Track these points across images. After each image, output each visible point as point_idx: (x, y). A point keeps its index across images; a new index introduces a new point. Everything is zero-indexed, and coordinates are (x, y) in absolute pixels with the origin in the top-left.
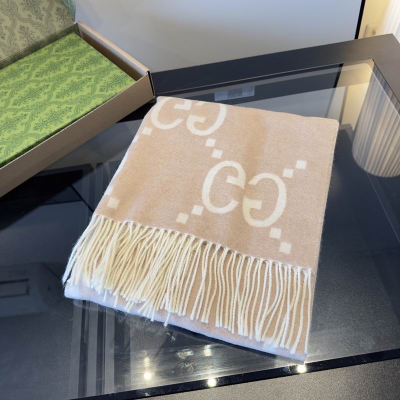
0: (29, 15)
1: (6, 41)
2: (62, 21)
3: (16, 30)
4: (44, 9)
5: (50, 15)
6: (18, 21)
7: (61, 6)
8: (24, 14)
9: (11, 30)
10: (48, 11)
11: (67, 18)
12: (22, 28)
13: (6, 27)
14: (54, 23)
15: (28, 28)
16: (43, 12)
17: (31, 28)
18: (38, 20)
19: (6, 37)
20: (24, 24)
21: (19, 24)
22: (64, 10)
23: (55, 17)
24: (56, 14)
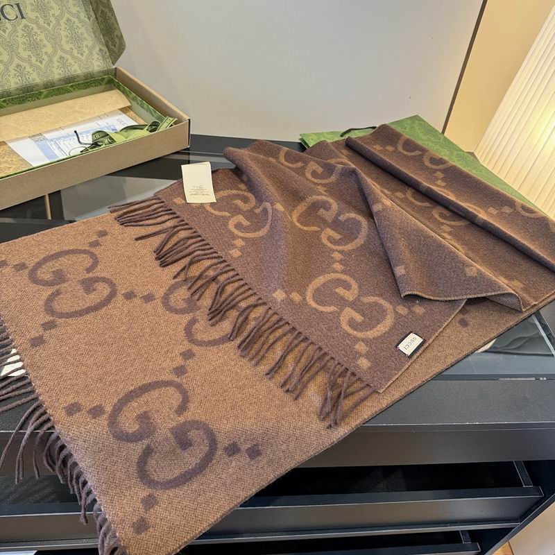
0: (71, 49)
1: (43, 66)
2: (101, 61)
3: (55, 59)
4: (87, 46)
5: (91, 53)
6: (59, 51)
7: (105, 49)
8: (67, 47)
9: (50, 57)
10: (91, 49)
11: (108, 60)
12: (61, 58)
13: (46, 53)
14: (94, 62)
15: (67, 60)
16: (85, 49)
17: (71, 61)
18: (79, 55)
19: (44, 62)
20: (64, 55)
21: (60, 53)
22: (106, 53)
23: (96, 56)
24: (98, 54)
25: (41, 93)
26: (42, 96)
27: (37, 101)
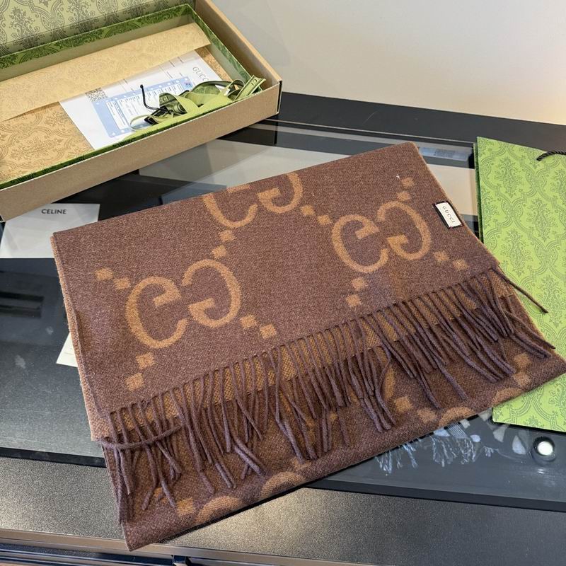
25: (101, 32)
26: (103, 35)
27: (97, 43)
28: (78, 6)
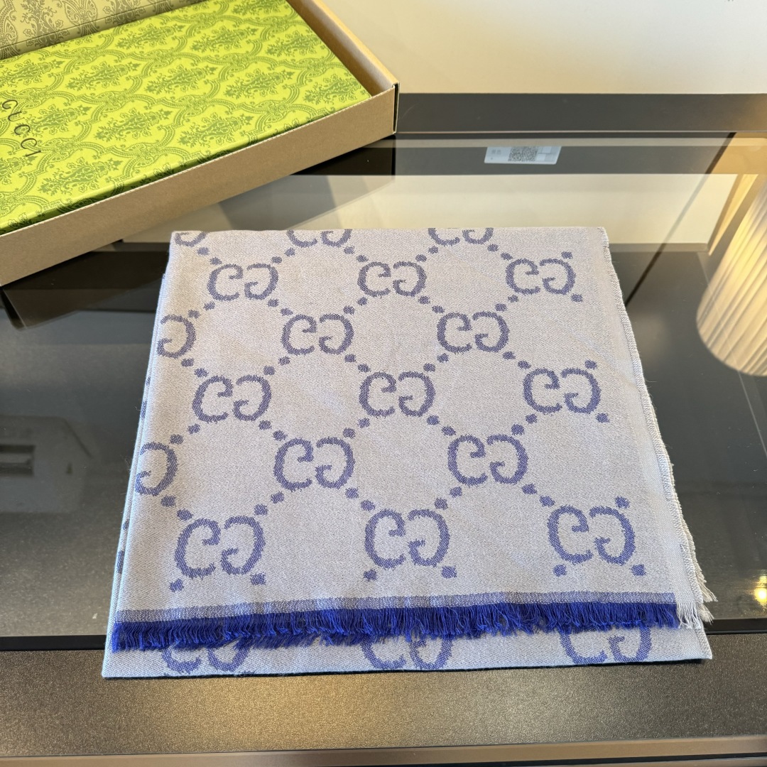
28: (37, 14)
